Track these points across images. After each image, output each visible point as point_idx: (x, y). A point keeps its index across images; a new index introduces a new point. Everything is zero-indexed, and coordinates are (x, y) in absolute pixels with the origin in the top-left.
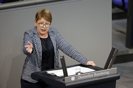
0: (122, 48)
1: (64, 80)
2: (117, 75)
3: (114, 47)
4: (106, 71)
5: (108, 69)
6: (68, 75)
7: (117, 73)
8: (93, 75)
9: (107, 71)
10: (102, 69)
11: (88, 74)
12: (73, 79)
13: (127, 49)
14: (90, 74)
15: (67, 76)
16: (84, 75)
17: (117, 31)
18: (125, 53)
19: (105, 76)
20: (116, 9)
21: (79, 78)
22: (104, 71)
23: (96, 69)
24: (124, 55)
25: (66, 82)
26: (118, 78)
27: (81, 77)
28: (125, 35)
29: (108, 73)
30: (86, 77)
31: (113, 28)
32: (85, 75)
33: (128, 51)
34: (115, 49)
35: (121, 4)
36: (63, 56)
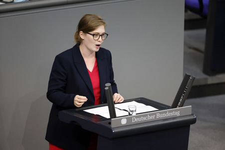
0: (199, 76)
1: (110, 123)
2: (192, 117)
3: (188, 74)
4: (175, 111)
5: (178, 108)
6: (117, 116)
7: (192, 115)
8: (156, 117)
9: (177, 111)
10: (168, 107)
11: (147, 115)
12: (124, 122)
13: (205, 76)
14: (150, 115)
15: (115, 117)
16: (140, 117)
17: (190, 48)
18: (203, 83)
19: (174, 118)
20: (189, 12)
21: (134, 120)
22: (172, 111)
23: (160, 106)
24: (201, 86)
25: (113, 126)
26: (193, 121)
27: (136, 120)
28: (202, 55)
29: (178, 114)
30: (145, 119)
31: (185, 44)
32: (143, 116)
33: (206, 79)
34: (190, 76)
35: (198, 6)
36: (109, 86)
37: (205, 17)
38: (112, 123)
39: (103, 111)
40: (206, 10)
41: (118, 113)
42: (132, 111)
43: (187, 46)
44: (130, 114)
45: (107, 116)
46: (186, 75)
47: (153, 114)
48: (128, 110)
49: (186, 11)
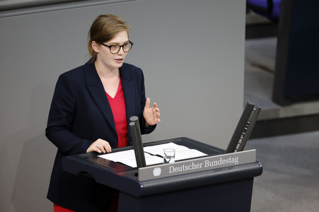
0: (267, 106)
1: (136, 175)
2: (257, 166)
3: (251, 103)
4: (232, 157)
5: (236, 153)
6: (147, 164)
7: (257, 162)
8: (203, 166)
9: (234, 156)
10: (222, 152)
11: (190, 163)
12: (157, 172)
13: (275, 106)
14: (195, 163)
15: (144, 165)
16: (181, 165)
17: (254, 65)
18: (272, 116)
19: (230, 168)
20: (253, 14)
21: (172, 170)
22: (228, 157)
23: (209, 150)
24: (269, 121)
25: (141, 178)
26: (258, 172)
27: (174, 170)
28: (272, 76)
29: (235, 161)
30: (188, 168)
31: (247, 59)
32: (185, 164)
33: (277, 111)
34: (253, 106)
36: (136, 121)
37: (275, 20)
38: (140, 175)
39: (127, 157)
40: (277, 10)
41: (149, 160)
42: (169, 157)
43: (250, 62)
44: (165, 162)
45: (133, 164)
46: (248, 104)
47: (199, 162)
48: (164, 156)
49: (247, 12)
